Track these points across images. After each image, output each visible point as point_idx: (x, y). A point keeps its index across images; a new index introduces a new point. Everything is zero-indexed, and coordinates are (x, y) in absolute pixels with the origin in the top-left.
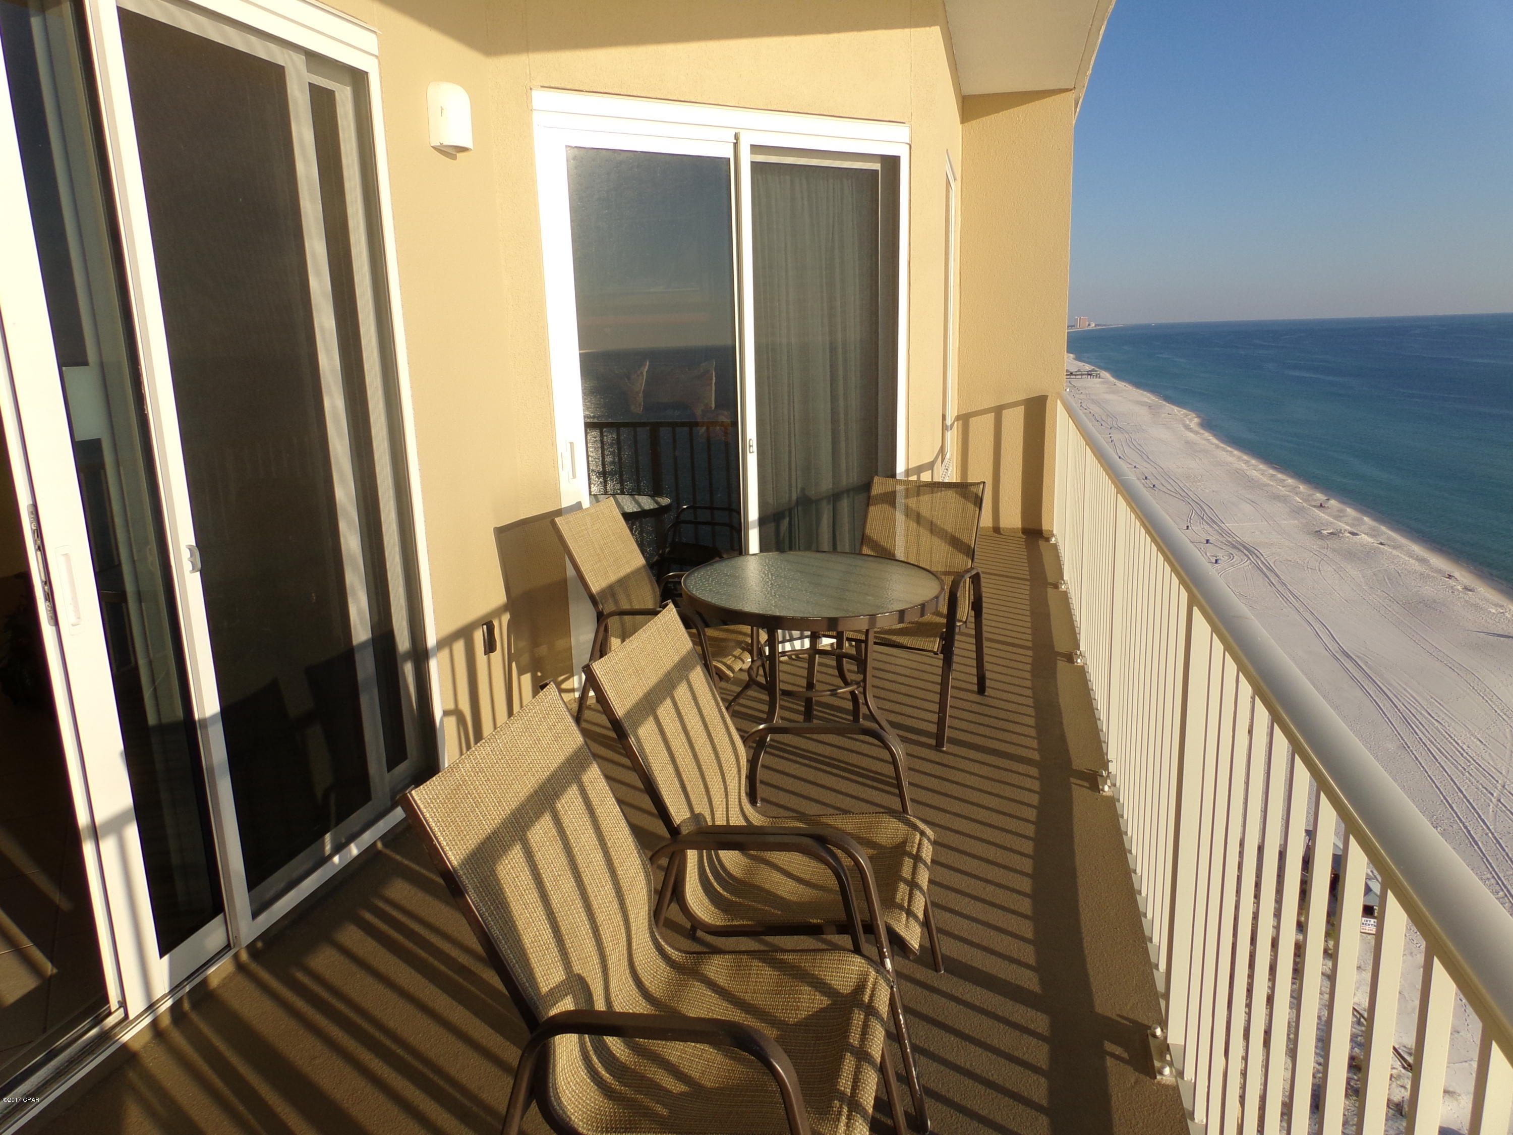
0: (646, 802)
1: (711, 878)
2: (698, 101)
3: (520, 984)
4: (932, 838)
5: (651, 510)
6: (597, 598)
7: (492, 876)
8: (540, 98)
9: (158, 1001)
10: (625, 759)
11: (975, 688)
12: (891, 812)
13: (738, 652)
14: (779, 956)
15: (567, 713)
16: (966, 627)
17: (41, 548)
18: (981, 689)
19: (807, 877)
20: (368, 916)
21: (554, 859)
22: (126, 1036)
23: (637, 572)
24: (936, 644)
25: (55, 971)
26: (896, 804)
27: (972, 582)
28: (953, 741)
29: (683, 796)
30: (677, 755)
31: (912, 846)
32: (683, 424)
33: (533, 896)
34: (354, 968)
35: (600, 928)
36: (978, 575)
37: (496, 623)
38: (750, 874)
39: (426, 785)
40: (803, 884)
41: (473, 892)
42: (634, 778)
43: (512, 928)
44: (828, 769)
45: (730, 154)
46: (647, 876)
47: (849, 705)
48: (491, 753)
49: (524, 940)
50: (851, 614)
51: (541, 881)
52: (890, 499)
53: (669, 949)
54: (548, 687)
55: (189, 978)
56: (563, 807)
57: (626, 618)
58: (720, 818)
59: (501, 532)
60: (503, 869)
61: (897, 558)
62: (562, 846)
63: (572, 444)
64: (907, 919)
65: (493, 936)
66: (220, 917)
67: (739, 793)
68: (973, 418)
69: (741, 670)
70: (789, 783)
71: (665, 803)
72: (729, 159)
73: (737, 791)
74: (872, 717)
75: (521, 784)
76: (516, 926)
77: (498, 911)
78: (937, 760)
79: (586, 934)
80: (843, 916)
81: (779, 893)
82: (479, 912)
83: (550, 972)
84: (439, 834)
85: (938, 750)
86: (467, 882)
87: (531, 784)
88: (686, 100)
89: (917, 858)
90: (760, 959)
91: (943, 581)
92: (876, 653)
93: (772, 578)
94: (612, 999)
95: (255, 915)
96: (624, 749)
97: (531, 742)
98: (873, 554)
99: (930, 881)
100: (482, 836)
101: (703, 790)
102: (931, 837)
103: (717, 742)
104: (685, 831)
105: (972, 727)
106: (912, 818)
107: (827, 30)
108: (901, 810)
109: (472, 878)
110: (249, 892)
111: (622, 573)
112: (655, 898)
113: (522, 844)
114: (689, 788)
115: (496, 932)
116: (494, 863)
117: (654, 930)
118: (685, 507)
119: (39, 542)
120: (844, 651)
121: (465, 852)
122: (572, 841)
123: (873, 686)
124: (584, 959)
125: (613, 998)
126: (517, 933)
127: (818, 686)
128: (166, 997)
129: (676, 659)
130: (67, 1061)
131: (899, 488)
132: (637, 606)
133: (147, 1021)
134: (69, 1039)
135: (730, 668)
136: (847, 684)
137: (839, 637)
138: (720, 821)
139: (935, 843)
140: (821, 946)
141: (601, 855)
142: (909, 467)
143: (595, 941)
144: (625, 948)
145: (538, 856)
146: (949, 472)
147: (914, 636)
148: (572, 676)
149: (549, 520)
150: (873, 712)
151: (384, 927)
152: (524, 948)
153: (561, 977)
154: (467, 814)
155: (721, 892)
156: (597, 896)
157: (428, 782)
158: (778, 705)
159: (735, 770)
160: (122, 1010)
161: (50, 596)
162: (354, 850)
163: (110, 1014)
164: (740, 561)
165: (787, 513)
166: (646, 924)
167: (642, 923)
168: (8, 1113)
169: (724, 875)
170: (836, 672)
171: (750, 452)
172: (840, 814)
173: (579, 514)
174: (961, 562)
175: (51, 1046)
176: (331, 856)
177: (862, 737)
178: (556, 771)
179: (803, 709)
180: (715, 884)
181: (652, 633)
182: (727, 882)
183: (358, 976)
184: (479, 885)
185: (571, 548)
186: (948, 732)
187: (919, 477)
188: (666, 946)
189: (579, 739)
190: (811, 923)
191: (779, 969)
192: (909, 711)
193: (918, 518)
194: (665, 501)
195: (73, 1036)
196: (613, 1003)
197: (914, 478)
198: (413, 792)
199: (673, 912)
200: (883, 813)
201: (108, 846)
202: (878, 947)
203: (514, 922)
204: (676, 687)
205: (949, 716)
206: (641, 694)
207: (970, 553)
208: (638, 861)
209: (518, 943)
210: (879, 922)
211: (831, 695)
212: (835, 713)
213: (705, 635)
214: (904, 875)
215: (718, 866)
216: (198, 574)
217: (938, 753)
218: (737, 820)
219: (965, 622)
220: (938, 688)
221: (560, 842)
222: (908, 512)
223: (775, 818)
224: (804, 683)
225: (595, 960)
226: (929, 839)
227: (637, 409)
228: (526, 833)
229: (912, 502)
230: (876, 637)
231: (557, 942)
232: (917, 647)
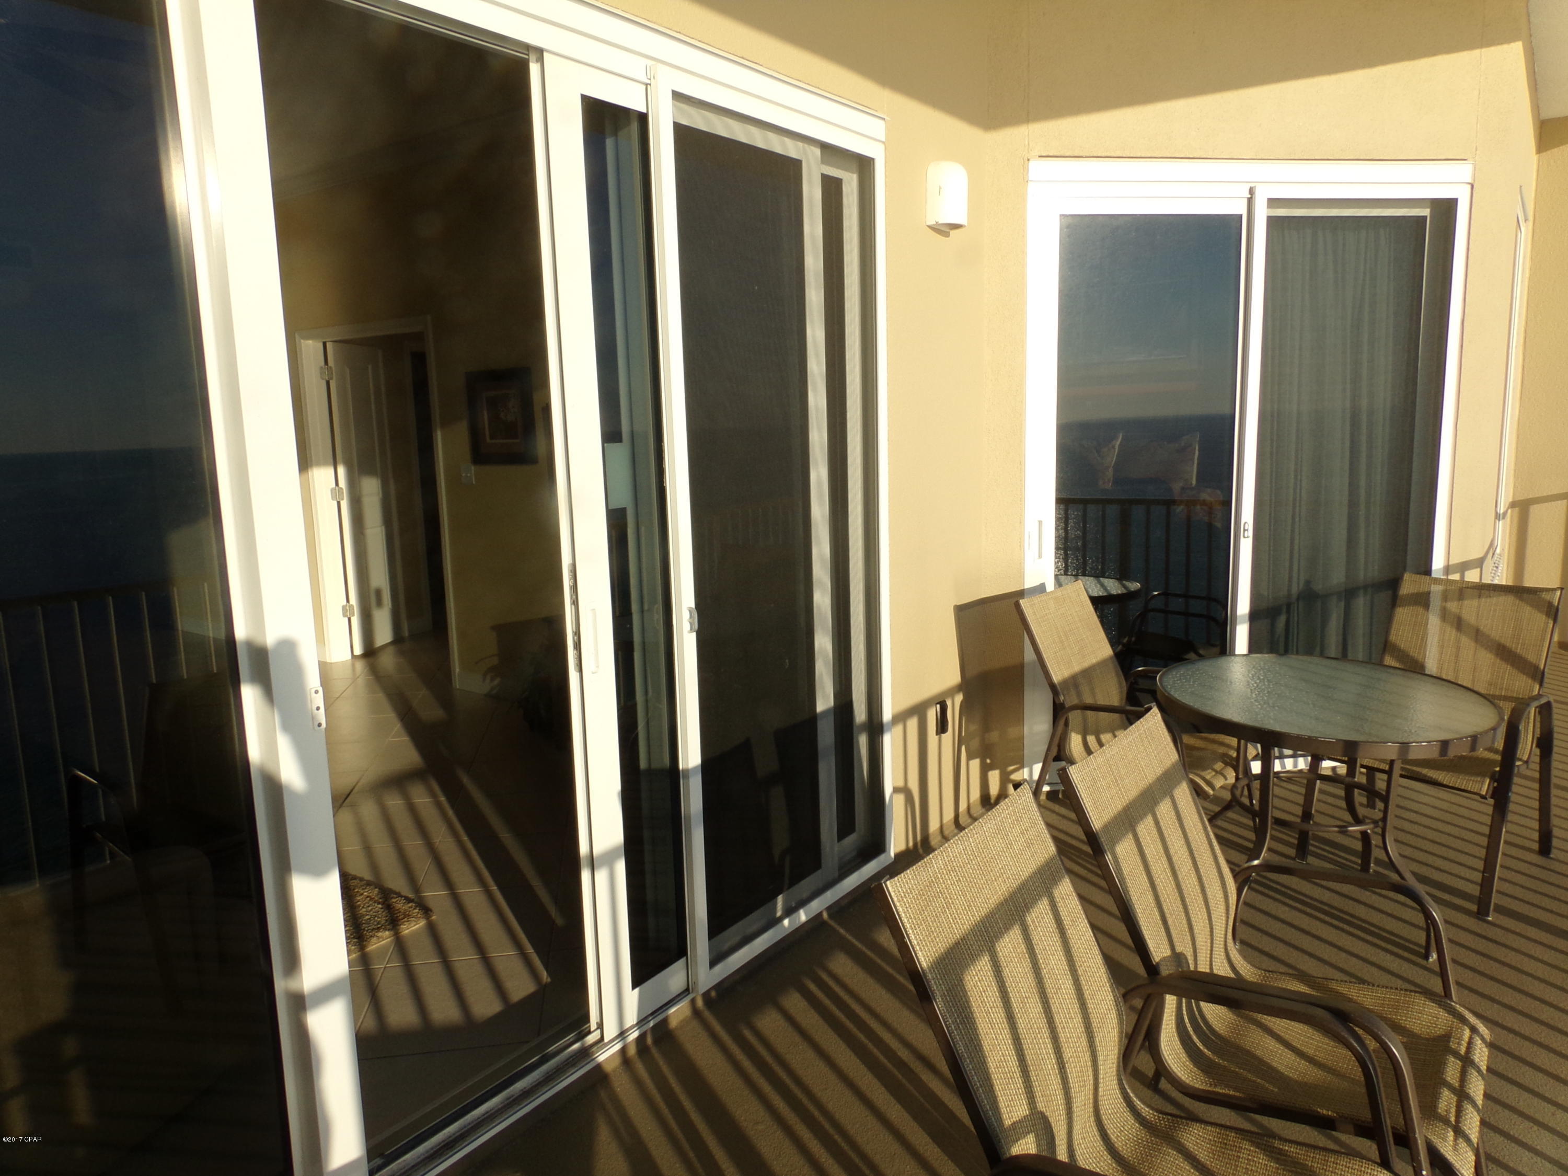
0: (1120, 930)
1: (1190, 1029)
2: (1209, 157)
3: (983, 1111)
4: (1488, 1037)
5: (1118, 596)
6: (1059, 689)
7: (960, 985)
8: (1038, 168)
9: (628, 1030)
10: (1102, 881)
11: (1536, 846)
12: (1428, 994)
13: (1219, 766)
14: (1277, 1143)
15: (1040, 818)
16: (1527, 768)
17: (575, 603)
18: (1545, 846)
19: (1310, 1052)
20: (812, 987)
21: (1022, 978)
22: (603, 1056)
23: (1103, 663)
24: (1485, 786)
25: (549, 980)
26: (1436, 985)
27: (1540, 713)
28: (1500, 909)
29: (1163, 930)
30: (1157, 882)
31: (1459, 1044)
32: (1157, 502)
33: (999, 1015)
34: (797, 1038)
35: (1066, 1065)
36: (1548, 705)
37: (949, 703)
38: (1237, 1034)
39: (901, 878)
40: (1306, 1061)
41: (940, 999)
42: (1108, 902)
43: (978, 1048)
44: (1327, 919)
45: (1242, 210)
46: (1120, 1015)
47: (1358, 846)
48: (963, 852)
49: (989, 1063)
50: (1375, 739)
51: (1008, 1000)
52: (1422, 600)
53: (1139, 1103)
54: (1022, 787)
55: (654, 1013)
56: (1033, 922)
57: (1089, 713)
58: (1203, 961)
59: (962, 611)
60: (970, 980)
61: (1427, 672)
62: (1031, 966)
63: (1040, 522)
64: (1455, 1140)
65: (957, 1051)
66: (683, 960)
67: (1226, 935)
68: (1535, 506)
69: (1221, 787)
70: (1275, 927)
71: (1143, 935)
72: (1241, 216)
73: (1223, 933)
74: (1391, 865)
75: (992, 889)
76: (982, 1046)
77: (964, 1025)
78: (1479, 931)
79: (1052, 1069)
80: (1366, 1115)
81: (1275, 1064)
82: (945, 1023)
83: (1014, 1103)
84: (911, 931)
85: (1479, 919)
86: (935, 988)
87: (1002, 891)
88: (1196, 156)
89: (1467, 1061)
90: (1253, 1143)
91: (1501, 708)
92: (1402, 787)
93: (1269, 685)
94: (1074, 1147)
95: (713, 963)
96: (1099, 867)
97: (1003, 845)
98: (1397, 665)
99: (1487, 1096)
100: (952, 941)
101: (1186, 926)
102: (1485, 1036)
103: (1204, 872)
104: (1165, 971)
105: (1530, 897)
106: (1458, 1006)
107: (1370, 64)
108: (1443, 994)
109: (940, 985)
110: (710, 939)
111: (1086, 664)
112: (1125, 1041)
113: (990, 956)
114: (1170, 922)
115: (961, 1048)
116: (961, 972)
117: (1122, 1077)
118: (1156, 593)
119: (574, 597)
120: (1356, 779)
121: (935, 955)
122: (1041, 961)
123: (1395, 828)
124: (1048, 1096)
125: (1076, 1147)
126: (982, 1054)
127: (1318, 818)
128: (634, 1028)
129: (1159, 771)
130: (555, 1068)
131: (1436, 589)
132: (1101, 701)
133: (618, 1047)
134: (558, 1048)
135: (1209, 784)
136: (1358, 821)
137: (1351, 764)
138: (1203, 968)
139: (1491, 1046)
140: (1332, 1146)
141: (1071, 982)
142: (1450, 563)
143: (1061, 1079)
144: (1091, 1092)
145: (1006, 972)
146: (1500, 571)
147: (1453, 771)
148: (1022, 767)
149: (1015, 600)
150: (1394, 859)
151: (827, 1002)
152: (989, 1072)
153: (1024, 1112)
154: (938, 914)
155: (1202, 1048)
156: (1064, 1028)
157: (902, 875)
158: (1268, 835)
159: (1222, 908)
160: (599, 1031)
161: (578, 646)
162: (803, 916)
163: (589, 1032)
164: (1223, 661)
165: (1284, 610)
166: (1115, 1069)
167: (1110, 1068)
168: (508, 1104)
169: (1205, 1028)
170: (1343, 804)
171: (1244, 537)
172: (1355, 983)
173: (1043, 597)
174: (1522, 685)
175: (544, 1051)
176: (781, 919)
177: (1392, 894)
178: (1027, 881)
179: (1296, 842)
180: (1195, 1038)
181: (1134, 739)
182: (1209, 1037)
183: (800, 1047)
184: (946, 994)
185: (1034, 632)
186: (1495, 899)
187: (1463, 576)
188: (1135, 1099)
189: (1052, 849)
190: (1318, 1112)
191: (1277, 1161)
192: (1439, 863)
193: (1459, 624)
194: (1135, 586)
195: (560, 1046)
196: (1076, 1152)
197: (1456, 577)
198: (888, 883)
199: (1143, 1062)
200: (1416, 992)
201: (602, 876)
202: (1414, 1167)
203: (980, 1041)
204: (1159, 803)
205: (1499, 878)
206: (1120, 807)
207: (1538, 676)
208: (1110, 997)
209: (983, 1066)
210: (1417, 1135)
211: (1340, 832)
212: (1337, 852)
213: (1182, 742)
214: (1449, 1079)
215: (1198, 1017)
216: (694, 634)
217: (1480, 922)
218: (1222, 969)
219: (1527, 762)
220: (1484, 841)
221: (1029, 961)
222: (1444, 615)
223: (1269, 971)
224: (1299, 811)
225: (1060, 1099)
226: (1483, 1039)
227: (1106, 483)
228: (995, 944)
229: (1452, 606)
230: (1402, 769)
231: (1022, 1072)
232: (1457, 786)
